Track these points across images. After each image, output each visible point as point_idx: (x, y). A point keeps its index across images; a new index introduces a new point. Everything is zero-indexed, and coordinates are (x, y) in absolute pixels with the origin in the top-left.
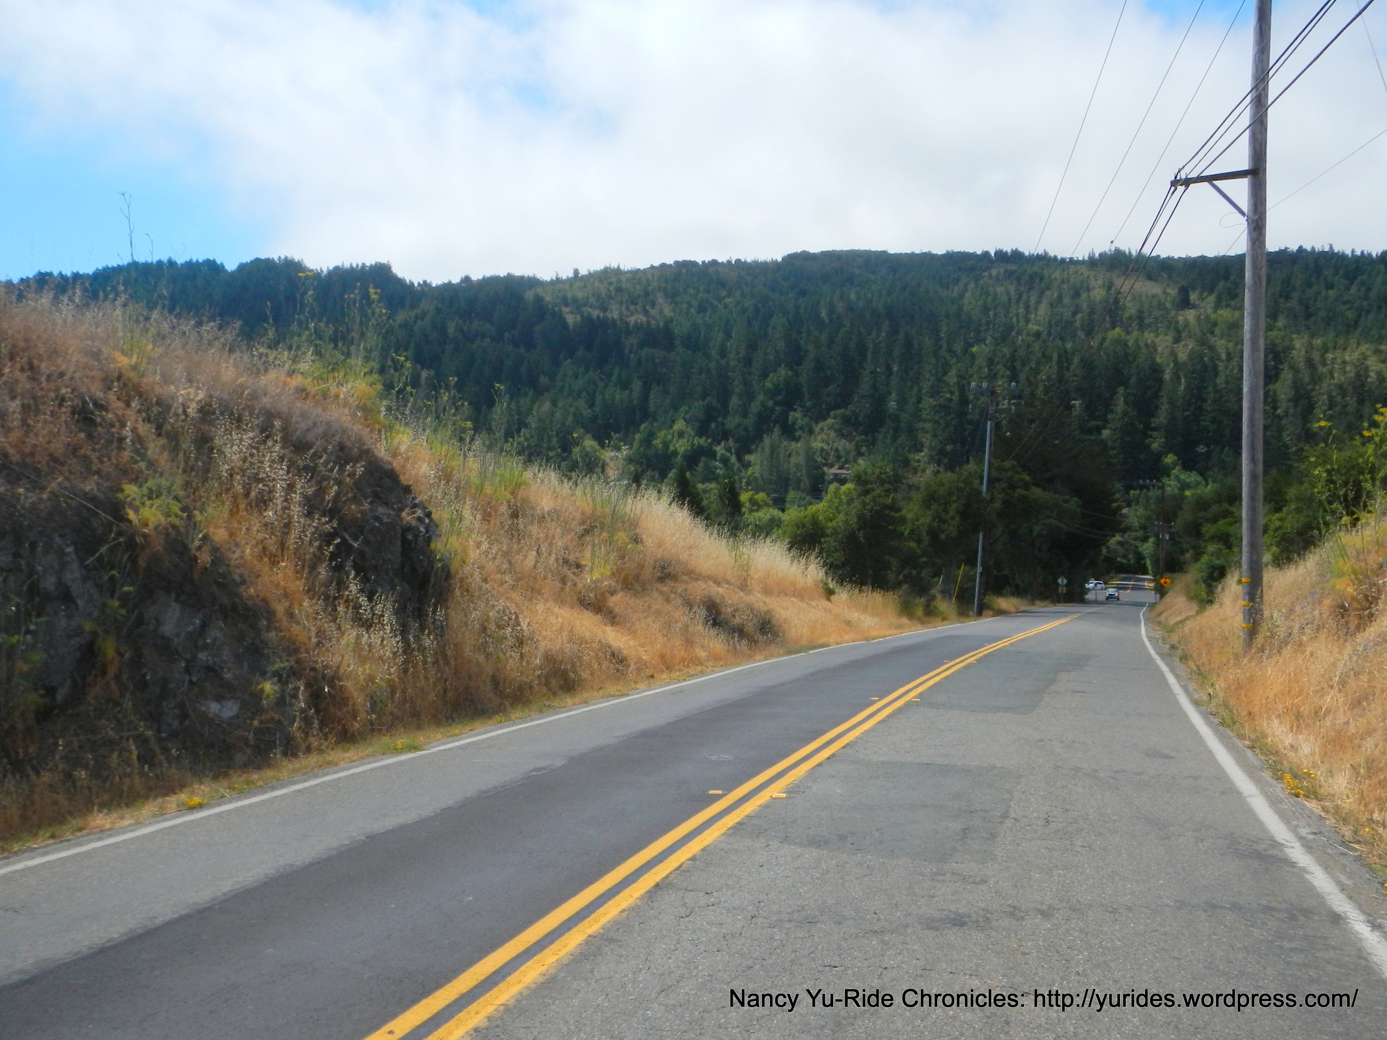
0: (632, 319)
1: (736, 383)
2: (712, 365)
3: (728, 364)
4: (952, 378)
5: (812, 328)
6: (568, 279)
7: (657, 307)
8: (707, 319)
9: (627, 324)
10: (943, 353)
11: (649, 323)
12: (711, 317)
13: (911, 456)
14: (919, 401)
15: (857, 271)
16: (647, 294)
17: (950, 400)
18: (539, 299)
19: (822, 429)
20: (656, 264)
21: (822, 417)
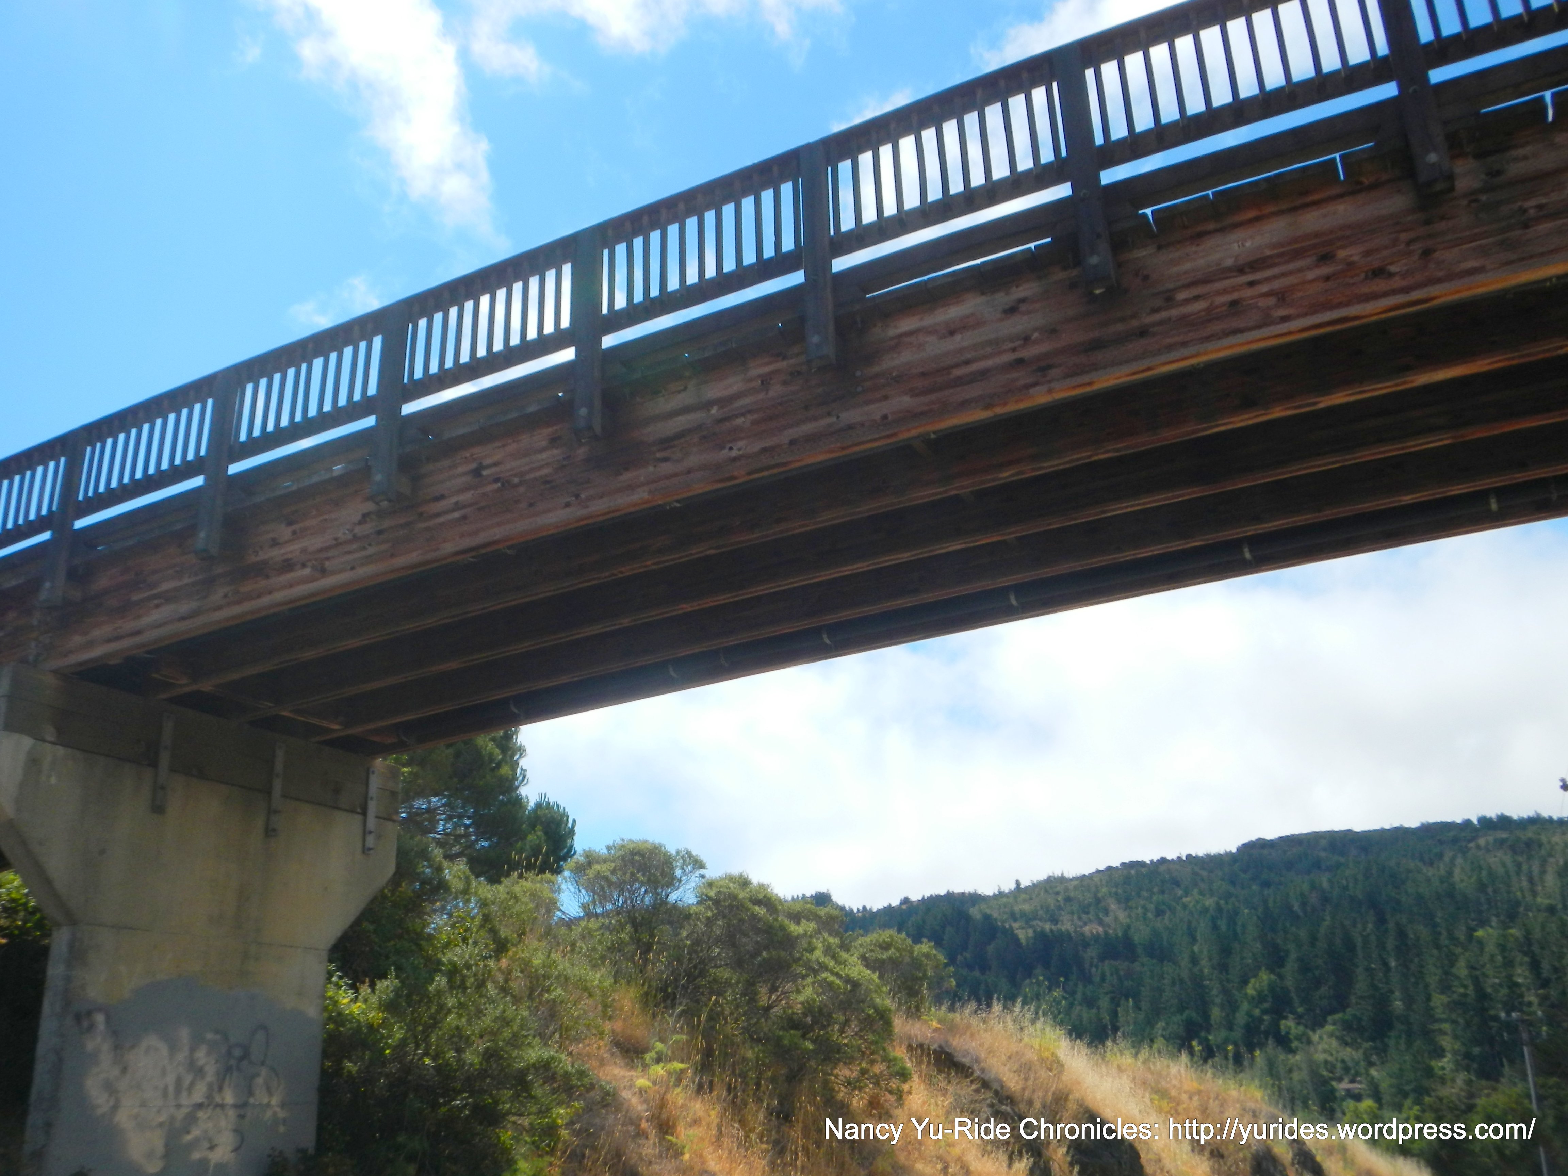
0: (1086, 929)
1: (1215, 992)
2: (1185, 974)
3: (1201, 971)
4: (1461, 969)
5: (1288, 925)
6: (1011, 892)
7: (1111, 914)
8: (1166, 921)
9: (1083, 934)
10: (1444, 940)
11: (1106, 933)
12: (1170, 920)
13: (1433, 1063)
14: (1429, 999)
15: (1323, 854)
16: (1098, 901)
17: (1465, 995)
18: (987, 917)
19: (1321, 1038)
20: (1102, 867)
21: (1318, 1023)
